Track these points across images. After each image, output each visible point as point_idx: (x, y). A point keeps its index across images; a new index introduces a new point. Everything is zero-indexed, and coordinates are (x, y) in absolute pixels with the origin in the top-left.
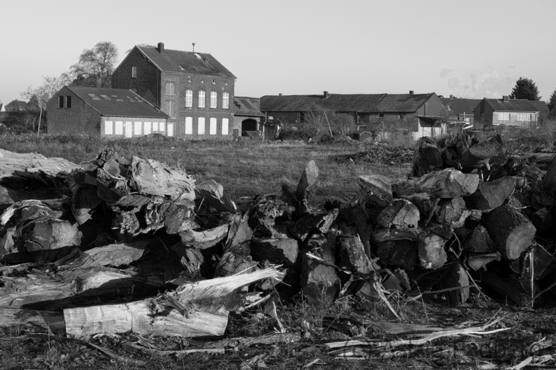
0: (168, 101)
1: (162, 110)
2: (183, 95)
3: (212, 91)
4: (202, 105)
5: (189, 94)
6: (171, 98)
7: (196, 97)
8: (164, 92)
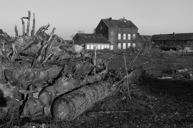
0: (111, 37)
1: (109, 41)
2: (117, 35)
3: (129, 33)
4: (125, 38)
5: (120, 35)
6: (112, 37)
7: (122, 36)
8: (110, 34)
